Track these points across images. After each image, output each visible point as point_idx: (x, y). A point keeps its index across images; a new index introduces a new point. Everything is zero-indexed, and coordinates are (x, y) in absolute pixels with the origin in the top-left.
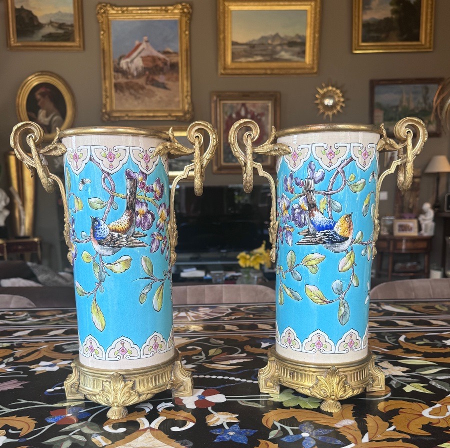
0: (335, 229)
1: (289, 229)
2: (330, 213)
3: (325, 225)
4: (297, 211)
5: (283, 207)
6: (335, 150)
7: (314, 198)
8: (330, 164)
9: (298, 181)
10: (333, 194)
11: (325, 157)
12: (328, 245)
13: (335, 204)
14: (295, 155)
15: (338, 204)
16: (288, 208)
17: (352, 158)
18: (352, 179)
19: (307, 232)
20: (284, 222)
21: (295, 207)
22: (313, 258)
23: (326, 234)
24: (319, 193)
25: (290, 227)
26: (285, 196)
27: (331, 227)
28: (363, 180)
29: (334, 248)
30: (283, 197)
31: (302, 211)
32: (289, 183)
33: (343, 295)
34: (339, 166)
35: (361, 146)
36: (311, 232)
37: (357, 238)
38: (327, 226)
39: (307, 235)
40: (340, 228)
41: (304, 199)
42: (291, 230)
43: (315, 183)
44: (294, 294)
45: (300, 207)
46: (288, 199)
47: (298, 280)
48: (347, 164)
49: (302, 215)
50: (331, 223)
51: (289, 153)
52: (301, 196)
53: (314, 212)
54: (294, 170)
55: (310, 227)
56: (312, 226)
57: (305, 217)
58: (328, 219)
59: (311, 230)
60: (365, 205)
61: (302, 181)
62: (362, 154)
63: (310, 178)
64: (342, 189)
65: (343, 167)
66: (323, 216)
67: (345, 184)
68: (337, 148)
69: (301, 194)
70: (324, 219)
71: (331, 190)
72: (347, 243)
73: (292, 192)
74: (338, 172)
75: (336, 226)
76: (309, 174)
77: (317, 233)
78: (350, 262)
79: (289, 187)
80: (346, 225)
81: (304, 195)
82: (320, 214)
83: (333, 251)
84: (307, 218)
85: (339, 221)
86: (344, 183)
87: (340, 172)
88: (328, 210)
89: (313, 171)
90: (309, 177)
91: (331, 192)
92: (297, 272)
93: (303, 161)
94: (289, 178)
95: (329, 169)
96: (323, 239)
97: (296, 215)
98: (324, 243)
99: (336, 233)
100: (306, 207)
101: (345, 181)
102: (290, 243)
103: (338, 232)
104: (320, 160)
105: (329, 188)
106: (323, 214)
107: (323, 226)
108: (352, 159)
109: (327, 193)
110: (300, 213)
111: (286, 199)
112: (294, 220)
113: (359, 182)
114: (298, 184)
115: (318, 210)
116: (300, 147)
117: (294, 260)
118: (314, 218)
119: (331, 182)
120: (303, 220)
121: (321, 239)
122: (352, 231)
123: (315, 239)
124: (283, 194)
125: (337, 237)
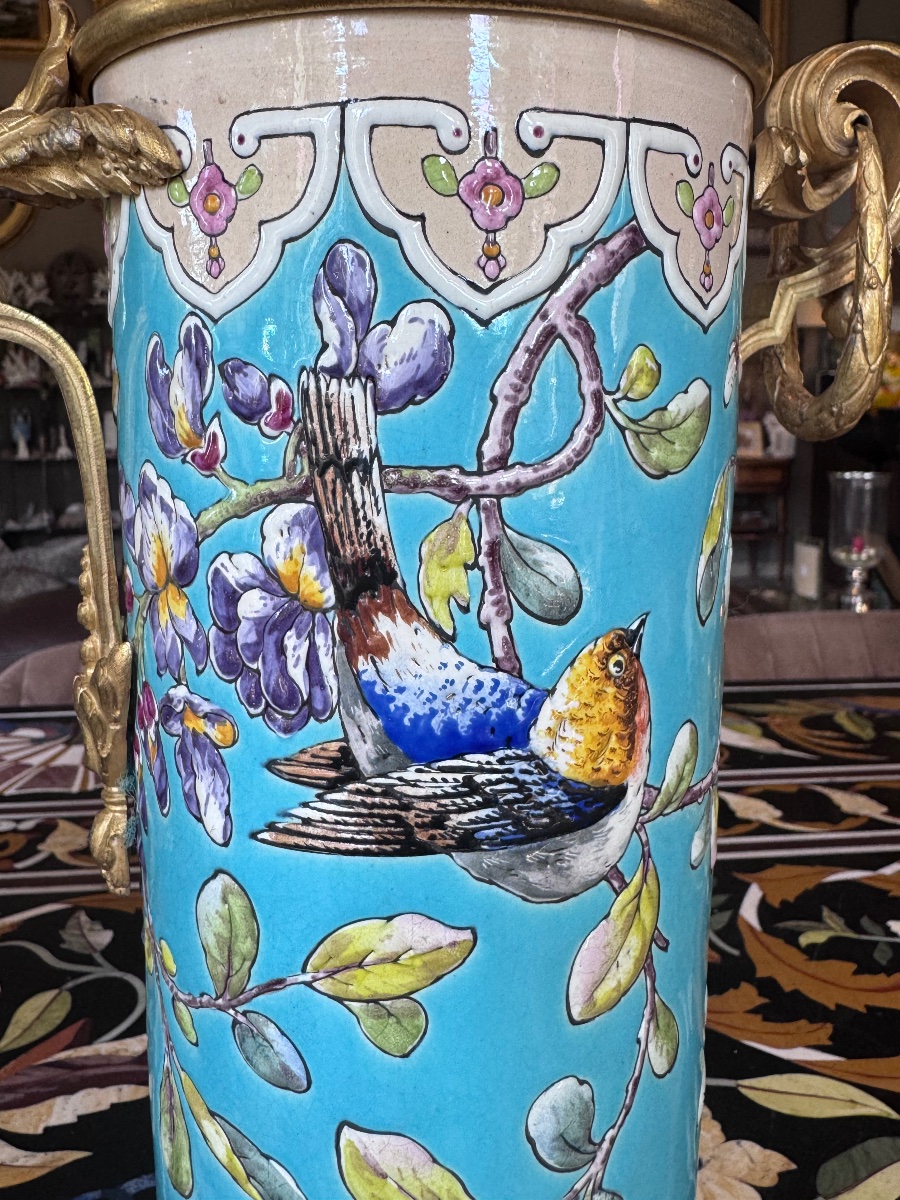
0: (539, 741)
1: (202, 726)
2: (499, 632)
3: (464, 722)
4: (253, 605)
5: (151, 561)
6: (520, 164)
7: (379, 521)
8: (491, 267)
9: (250, 385)
10: (518, 489)
11: (447, 213)
12: (491, 859)
13: (534, 567)
14: (216, 182)
15: (557, 567)
16: (184, 574)
17: (637, 231)
18: (641, 386)
19: (335, 764)
20: (168, 665)
21: (233, 576)
22: (389, 948)
23: (480, 778)
24: (414, 486)
25: (206, 707)
26: (163, 490)
27: (510, 733)
28: (698, 391)
29: (535, 877)
30: (146, 491)
31: (292, 612)
32: (180, 396)
33: (595, 1168)
34: (554, 287)
35: (692, 151)
36: (365, 766)
37: (671, 776)
38: (480, 723)
39: (333, 786)
40: (570, 732)
41: (297, 521)
42: (215, 733)
43: (382, 406)
44: (261, 1176)
45: (270, 580)
46: (181, 508)
47: (283, 1080)
48: (609, 275)
49: (291, 639)
50: (511, 704)
51: (172, 174)
52: (277, 500)
53: (383, 624)
54: (214, 305)
55: (353, 733)
56: (370, 722)
57: (313, 649)
58: (487, 677)
59: (364, 752)
60: (707, 550)
61: (277, 386)
62: (697, 214)
63: (336, 372)
64: (582, 454)
65: (580, 298)
66: (448, 654)
67: (598, 418)
68: (534, 143)
69: (275, 488)
70: (459, 677)
71: (502, 463)
72: (619, 823)
73: (208, 463)
74: (550, 334)
75: (545, 719)
76: (332, 334)
77: (410, 774)
78: (635, 942)
79: (183, 426)
80: (611, 705)
81: (297, 496)
82: (427, 637)
83: (531, 894)
84: (326, 664)
85: (563, 688)
86: (590, 410)
87: (562, 328)
88: (489, 611)
89: (361, 312)
90: (329, 359)
91: (505, 477)
92: (271, 1031)
93: (274, 234)
94: (181, 363)
95: (484, 305)
96: (455, 820)
97: (245, 634)
98: (467, 842)
99: (544, 768)
100: (318, 586)
101: (598, 397)
102: (214, 820)
103: (563, 763)
104: (409, 231)
105: (491, 449)
106: (448, 639)
107: (450, 727)
108: (638, 242)
109: (473, 483)
110: (273, 627)
111: (164, 507)
112: (231, 667)
113: (678, 406)
114: (249, 412)
115: (411, 613)
116: (250, 127)
117: (245, 946)
118: (387, 666)
119: (503, 407)
120: (298, 674)
121: (439, 821)
122: (643, 741)
123: (399, 821)
124: (150, 472)
125: (552, 794)
